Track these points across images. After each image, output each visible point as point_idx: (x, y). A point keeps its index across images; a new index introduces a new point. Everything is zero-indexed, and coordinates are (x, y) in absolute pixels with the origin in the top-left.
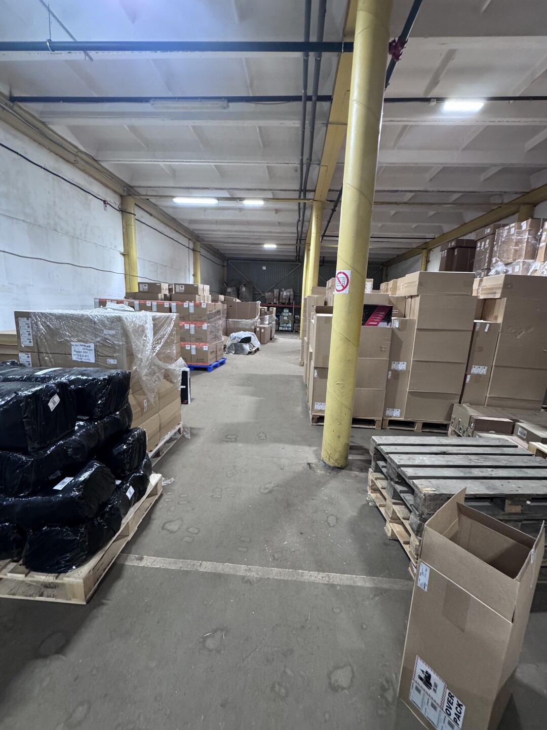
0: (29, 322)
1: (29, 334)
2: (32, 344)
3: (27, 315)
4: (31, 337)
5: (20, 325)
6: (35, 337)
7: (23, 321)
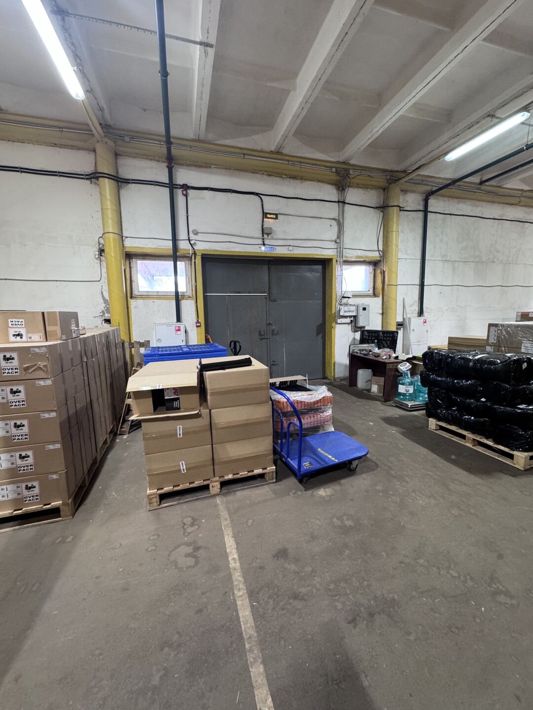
0: (496, 329)
1: (495, 336)
2: (495, 342)
3: (496, 325)
4: (496, 338)
5: (490, 331)
6: (498, 337)
7: (492, 329)
